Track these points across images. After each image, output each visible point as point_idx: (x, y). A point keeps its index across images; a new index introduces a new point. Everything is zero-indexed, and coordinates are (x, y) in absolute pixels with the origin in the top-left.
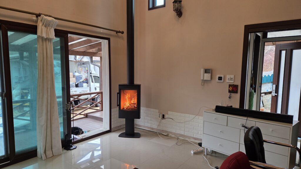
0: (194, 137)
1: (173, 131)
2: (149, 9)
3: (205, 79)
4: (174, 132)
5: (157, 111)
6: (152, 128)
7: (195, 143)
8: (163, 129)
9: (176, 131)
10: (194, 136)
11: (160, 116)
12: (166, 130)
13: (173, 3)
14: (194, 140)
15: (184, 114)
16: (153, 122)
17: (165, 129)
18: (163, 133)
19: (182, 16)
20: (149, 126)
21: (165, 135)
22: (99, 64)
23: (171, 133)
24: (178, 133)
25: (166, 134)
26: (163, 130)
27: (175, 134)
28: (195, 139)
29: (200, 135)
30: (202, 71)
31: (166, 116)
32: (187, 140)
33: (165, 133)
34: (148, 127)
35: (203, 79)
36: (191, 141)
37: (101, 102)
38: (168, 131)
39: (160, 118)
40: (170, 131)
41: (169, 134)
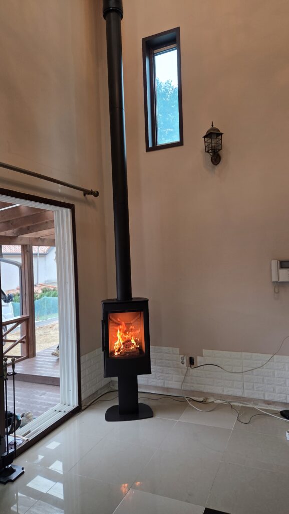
0: (267, 398)
1: (218, 390)
2: (148, 150)
3: (281, 280)
4: (220, 392)
5: (177, 350)
6: (168, 389)
7: (275, 413)
8: (193, 389)
9: (223, 391)
10: (264, 395)
11: (185, 361)
12: (202, 389)
13: (204, 137)
14: (267, 405)
15: (240, 353)
16: (167, 375)
17: (196, 387)
18: (194, 396)
19: (220, 162)
20: (160, 385)
21: (200, 402)
22: (19, 260)
23: (213, 395)
24: (230, 393)
25: (201, 399)
26: (193, 391)
27: (221, 396)
28: (269, 403)
29: (279, 395)
30: (274, 264)
31: (199, 360)
32: (253, 409)
33: (199, 397)
34: (156, 387)
35: (276, 280)
36: (265, 408)
37: (24, 340)
38: (204, 391)
39: (185, 365)
40: (209, 391)
41: (208, 399)
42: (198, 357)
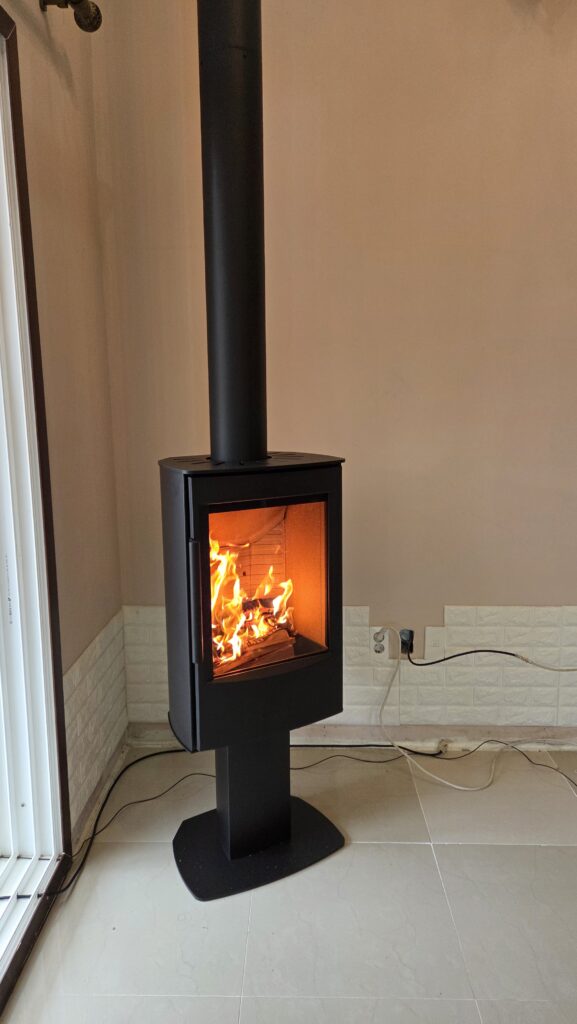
5: (362, 614)
8: (405, 719)
11: (386, 643)
12: (434, 719)
17: (416, 714)
18: (407, 739)
23: (464, 730)
25: (431, 746)
26: (403, 726)
27: (488, 732)
38: (439, 723)
40: (455, 721)
41: (451, 742)
42: (429, 631)
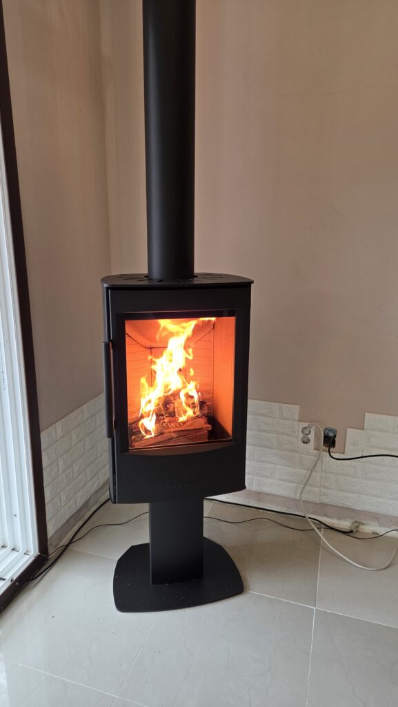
5: (294, 410)
12: (349, 504)
21: (345, 533)
23: (376, 517)
27: (397, 522)
33: (339, 519)
38: (354, 507)
39: (311, 445)
40: (368, 508)
41: (363, 524)
42: (350, 431)
